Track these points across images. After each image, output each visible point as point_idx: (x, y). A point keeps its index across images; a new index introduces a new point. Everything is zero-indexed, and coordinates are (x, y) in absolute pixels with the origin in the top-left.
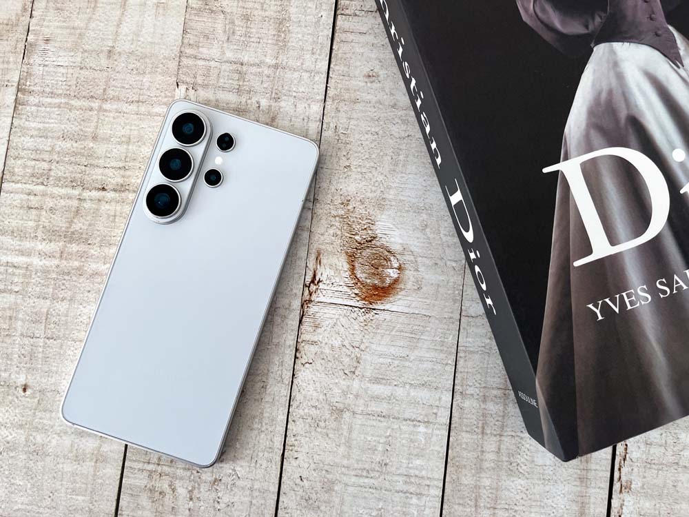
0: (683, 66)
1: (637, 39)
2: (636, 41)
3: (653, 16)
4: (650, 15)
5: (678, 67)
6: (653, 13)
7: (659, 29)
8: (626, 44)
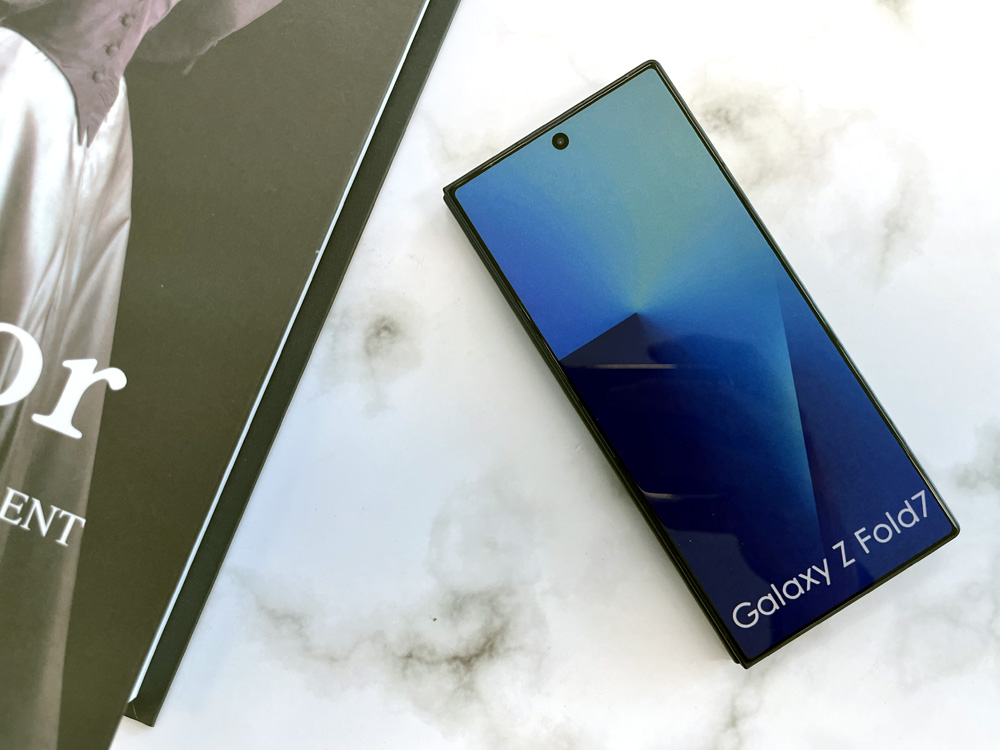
0: (88, 145)
1: (62, 61)
2: (59, 63)
3: (115, 48)
4: (112, 45)
5: (80, 141)
6: (119, 46)
7: (103, 72)
8: (41, 56)
